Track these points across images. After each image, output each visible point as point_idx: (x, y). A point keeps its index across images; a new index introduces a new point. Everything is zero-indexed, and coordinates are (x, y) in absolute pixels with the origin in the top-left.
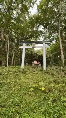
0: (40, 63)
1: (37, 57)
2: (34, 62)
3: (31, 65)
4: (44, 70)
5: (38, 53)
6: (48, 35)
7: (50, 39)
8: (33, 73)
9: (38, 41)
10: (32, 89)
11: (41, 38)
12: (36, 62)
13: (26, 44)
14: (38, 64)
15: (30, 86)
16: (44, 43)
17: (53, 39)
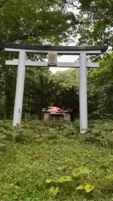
0: (66, 111)
1: (58, 93)
2: (50, 110)
3: (41, 118)
4: (83, 132)
5: (61, 84)
6: (91, 29)
7: (99, 41)
8: (51, 141)
9: (64, 44)
10: (54, 191)
11: (71, 37)
12: (54, 110)
13: (26, 53)
14: (63, 116)
15: (48, 181)
16: (83, 53)
17: (106, 41)
